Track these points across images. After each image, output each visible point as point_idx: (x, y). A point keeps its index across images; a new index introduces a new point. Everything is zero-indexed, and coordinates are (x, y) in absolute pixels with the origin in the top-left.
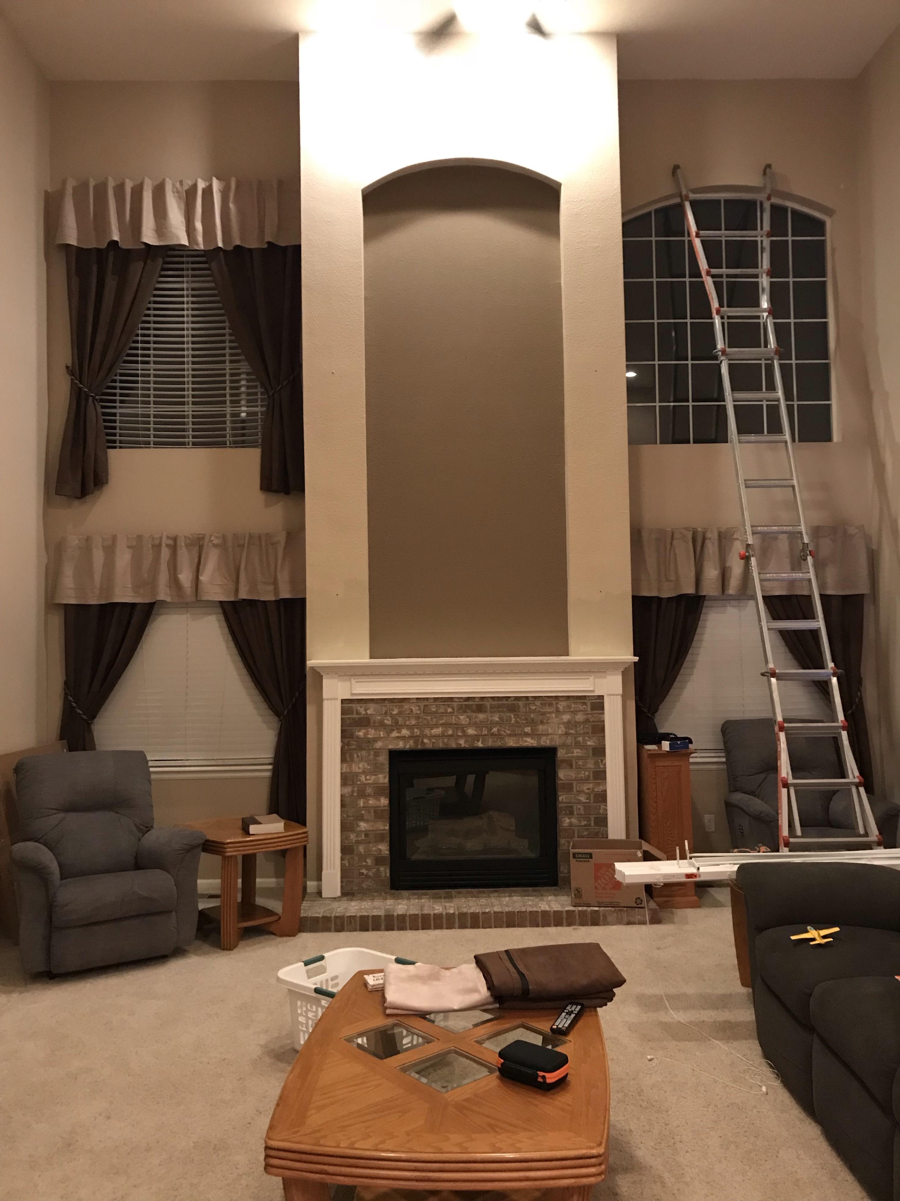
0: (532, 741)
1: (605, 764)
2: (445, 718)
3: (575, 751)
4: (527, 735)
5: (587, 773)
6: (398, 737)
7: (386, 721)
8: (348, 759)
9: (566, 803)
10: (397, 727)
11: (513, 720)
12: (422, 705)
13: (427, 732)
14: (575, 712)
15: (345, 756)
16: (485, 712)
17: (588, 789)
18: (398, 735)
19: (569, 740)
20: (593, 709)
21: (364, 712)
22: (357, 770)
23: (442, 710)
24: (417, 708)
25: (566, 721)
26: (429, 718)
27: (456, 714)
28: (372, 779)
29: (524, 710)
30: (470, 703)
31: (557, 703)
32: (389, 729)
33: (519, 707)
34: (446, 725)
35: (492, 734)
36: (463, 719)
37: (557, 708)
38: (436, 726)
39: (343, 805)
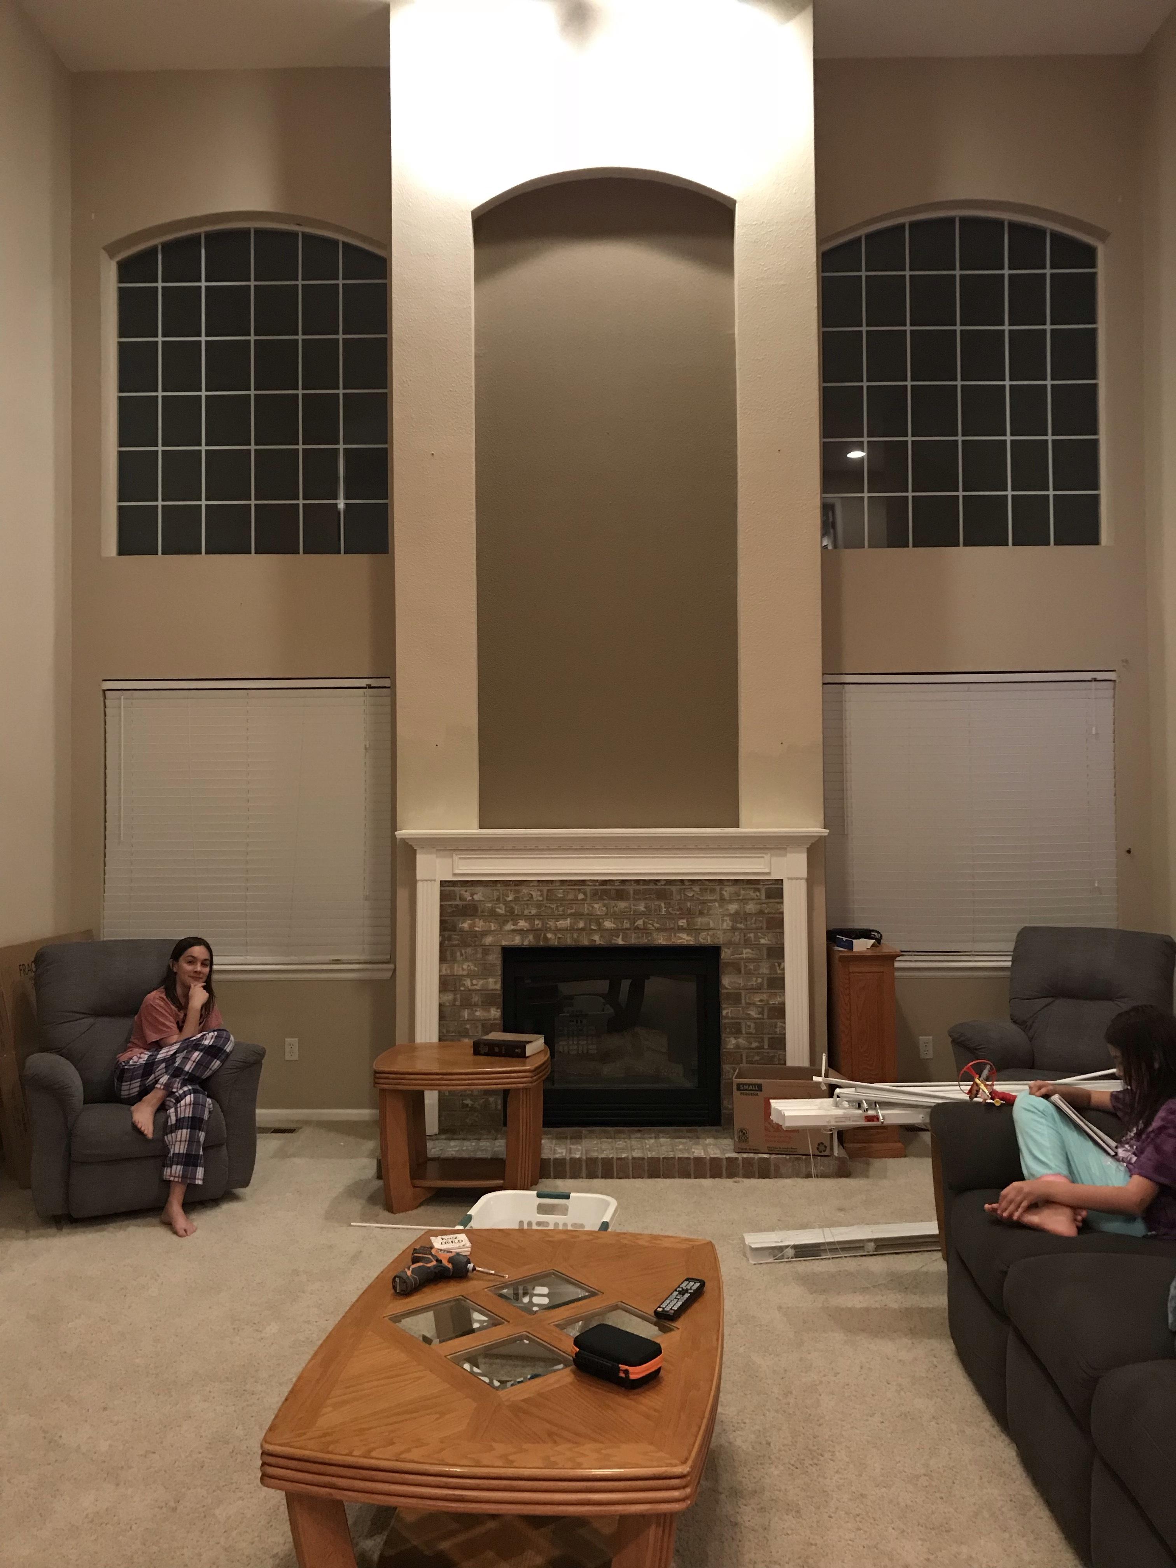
0: (689, 938)
1: (783, 969)
2: (574, 906)
3: (745, 951)
4: (681, 929)
5: (760, 980)
6: (513, 931)
7: (498, 910)
8: (449, 958)
9: (732, 1018)
10: (512, 916)
11: (664, 909)
12: (545, 889)
13: (551, 923)
14: (745, 901)
15: (445, 955)
16: (628, 899)
17: (761, 1001)
18: (513, 927)
19: (737, 937)
20: (768, 897)
21: (470, 898)
22: (461, 973)
23: (571, 896)
24: (539, 893)
25: (732, 912)
26: (553, 906)
27: (588, 901)
28: (479, 984)
29: (678, 898)
30: (608, 887)
31: (721, 889)
32: (503, 920)
33: (671, 894)
34: (577, 915)
35: (637, 928)
36: (598, 908)
37: (722, 895)
38: (564, 916)
39: (442, 1017)
